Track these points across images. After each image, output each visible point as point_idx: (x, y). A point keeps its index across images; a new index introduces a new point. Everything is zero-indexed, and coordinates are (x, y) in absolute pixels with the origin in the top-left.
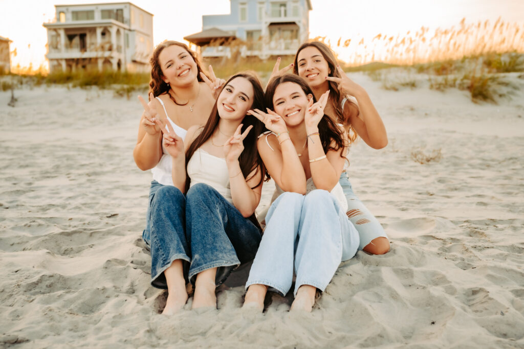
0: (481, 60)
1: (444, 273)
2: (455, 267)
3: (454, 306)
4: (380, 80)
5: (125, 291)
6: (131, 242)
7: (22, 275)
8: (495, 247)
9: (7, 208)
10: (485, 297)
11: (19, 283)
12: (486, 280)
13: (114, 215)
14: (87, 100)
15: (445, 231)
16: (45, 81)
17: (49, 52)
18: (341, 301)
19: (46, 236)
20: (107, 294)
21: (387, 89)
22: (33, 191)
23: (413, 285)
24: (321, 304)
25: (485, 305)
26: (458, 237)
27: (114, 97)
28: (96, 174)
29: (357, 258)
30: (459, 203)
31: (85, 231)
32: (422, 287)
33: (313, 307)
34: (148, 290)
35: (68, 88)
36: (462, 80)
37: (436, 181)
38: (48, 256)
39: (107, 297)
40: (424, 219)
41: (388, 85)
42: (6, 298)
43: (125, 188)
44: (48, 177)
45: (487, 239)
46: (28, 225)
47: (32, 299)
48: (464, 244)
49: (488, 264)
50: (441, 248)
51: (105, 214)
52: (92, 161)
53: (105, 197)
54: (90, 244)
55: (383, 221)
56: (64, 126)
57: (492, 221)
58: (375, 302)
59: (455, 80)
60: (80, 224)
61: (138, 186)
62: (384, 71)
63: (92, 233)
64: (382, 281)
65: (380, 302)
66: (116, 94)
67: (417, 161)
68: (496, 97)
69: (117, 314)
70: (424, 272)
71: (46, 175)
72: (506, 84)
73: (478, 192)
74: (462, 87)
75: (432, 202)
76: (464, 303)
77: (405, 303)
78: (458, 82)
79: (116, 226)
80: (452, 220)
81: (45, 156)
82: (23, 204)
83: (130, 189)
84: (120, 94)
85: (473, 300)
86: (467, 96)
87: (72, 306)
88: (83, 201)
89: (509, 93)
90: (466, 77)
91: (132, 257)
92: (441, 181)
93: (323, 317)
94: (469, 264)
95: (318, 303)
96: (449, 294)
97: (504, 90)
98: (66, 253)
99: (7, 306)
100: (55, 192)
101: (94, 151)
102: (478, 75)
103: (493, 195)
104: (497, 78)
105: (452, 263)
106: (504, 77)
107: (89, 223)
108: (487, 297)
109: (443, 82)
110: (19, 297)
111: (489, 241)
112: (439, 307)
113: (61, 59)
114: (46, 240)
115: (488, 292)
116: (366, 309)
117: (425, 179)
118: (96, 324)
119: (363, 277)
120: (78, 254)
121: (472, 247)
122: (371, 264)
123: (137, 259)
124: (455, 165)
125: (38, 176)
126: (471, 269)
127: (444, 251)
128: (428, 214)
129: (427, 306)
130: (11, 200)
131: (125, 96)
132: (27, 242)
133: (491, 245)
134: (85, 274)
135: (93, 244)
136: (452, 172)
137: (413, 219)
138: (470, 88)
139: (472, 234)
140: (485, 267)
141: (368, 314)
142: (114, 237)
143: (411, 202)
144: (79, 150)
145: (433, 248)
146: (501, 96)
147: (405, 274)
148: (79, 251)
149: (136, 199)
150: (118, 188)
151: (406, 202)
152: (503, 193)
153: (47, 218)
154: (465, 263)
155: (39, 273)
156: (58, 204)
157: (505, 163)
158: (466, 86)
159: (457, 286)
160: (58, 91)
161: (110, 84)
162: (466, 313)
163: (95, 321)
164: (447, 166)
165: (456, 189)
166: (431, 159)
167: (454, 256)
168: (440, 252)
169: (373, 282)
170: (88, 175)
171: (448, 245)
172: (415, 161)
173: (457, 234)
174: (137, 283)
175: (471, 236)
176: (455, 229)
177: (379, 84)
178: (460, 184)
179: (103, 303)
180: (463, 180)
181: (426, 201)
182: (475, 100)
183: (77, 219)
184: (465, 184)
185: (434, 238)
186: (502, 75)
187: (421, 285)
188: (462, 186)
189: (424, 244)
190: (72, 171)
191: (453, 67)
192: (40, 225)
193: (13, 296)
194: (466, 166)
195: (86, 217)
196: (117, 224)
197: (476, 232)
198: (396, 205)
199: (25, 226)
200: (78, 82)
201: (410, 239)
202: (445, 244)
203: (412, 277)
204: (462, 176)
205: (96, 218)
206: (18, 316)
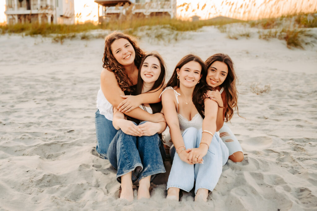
0: (293, 19)
1: (281, 176)
2: (288, 172)
3: (291, 200)
4: (226, 32)
5: (94, 185)
6: (89, 151)
7: (32, 174)
8: (311, 159)
9: (5, 125)
10: (309, 194)
11: (32, 180)
12: (308, 183)
13: (72, 131)
14: (35, 44)
15: (279, 146)
16: (7, 31)
17: (7, 10)
18: (223, 195)
19: (35, 146)
20: (84, 188)
21: (230, 38)
22: (16, 112)
23: (263, 184)
24: (212, 196)
25: (309, 199)
26: (288, 151)
27: (53, 42)
28: (52, 99)
29: (228, 165)
30: (285, 125)
31: (58, 143)
32: (270, 186)
33: (207, 198)
34: (107, 185)
35: (23, 36)
36: (281, 33)
37: (268, 108)
38: (41, 160)
39: (84, 189)
40: (265, 137)
41: (231, 36)
42: (26, 189)
43: (73, 111)
44: (22, 101)
45: (306, 153)
46: (23, 138)
47: (42, 191)
48: (292, 157)
49: (309, 172)
50: (277, 158)
51: (66, 130)
52: (46, 90)
53: (62, 116)
54: (63, 151)
55: (240, 138)
56: (23, 62)
57: (307, 139)
58: (243, 196)
59: (276, 33)
60: (53, 137)
61: (80, 109)
62: (228, 26)
63: (63, 144)
64: (245, 182)
65: (246, 196)
66: (54, 41)
67: (254, 92)
68: (303, 45)
69: (94, 201)
70: (269, 176)
71: (21, 100)
72: (311, 36)
73: (296, 117)
74: (280, 38)
75: (268, 124)
76: (296, 197)
77: (261, 197)
78: (278, 34)
79: (76, 140)
80: (282, 138)
81: (16, 85)
82: (14, 122)
83: (76, 112)
84: (56, 40)
85: (301, 195)
86: (284, 44)
87: (66, 195)
88: (50, 120)
89: (312, 41)
90: (283, 31)
91: (93, 162)
92: (271, 108)
93: (214, 205)
94: (296, 171)
95: (210, 196)
96: (286, 191)
97: (309, 40)
98: (49, 157)
99: (28, 194)
100: (30, 113)
101: (46, 82)
102: (292, 29)
103: (306, 119)
104: (305, 31)
105: (286, 170)
106: (309, 31)
107: (58, 136)
108: (310, 195)
109: (268, 34)
110: (34, 188)
111: (307, 154)
112: (282, 200)
113: (15, 15)
114: (36, 149)
115: (311, 191)
116: (239, 201)
117: (261, 106)
118: (83, 207)
119: (233, 179)
120: (56, 158)
121: (297, 159)
122: (236, 170)
123: (96, 164)
124: (279, 96)
125: (16, 100)
126: (298, 174)
127: (280, 161)
128: (266, 133)
129: (274, 199)
130: (5, 118)
131: (60, 41)
132: (25, 150)
133: (308, 157)
134: (68, 174)
135: (64, 151)
136: (278, 101)
137: (258, 137)
138: (286, 38)
139: (296, 149)
140: (307, 174)
141: (241, 204)
142: (76, 147)
143: (255, 124)
144: (36, 80)
145: (272, 158)
146: (306, 44)
147: (259, 176)
148: (57, 156)
149: (82, 119)
150: (68, 110)
151: (251, 124)
152: (312, 118)
153: (31, 132)
154: (293, 170)
155: (41, 173)
156: (35, 122)
157: (312, 95)
158: (283, 37)
159: (291, 186)
160: (16, 38)
161: (49, 33)
162: (298, 205)
163: (82, 205)
164: (274, 97)
165: (282, 115)
166: (264, 91)
167: (286, 165)
168: (278, 162)
169: (240, 182)
170: (47, 100)
171: (282, 157)
172: (253, 93)
173: (287, 149)
174: (99, 180)
175: (295, 150)
176: (284, 145)
177: (225, 35)
178: (284, 110)
179: (83, 193)
180: (285, 107)
181: (264, 123)
182: (289, 46)
183: (50, 134)
184: (287, 111)
185: (272, 151)
186: (308, 29)
187: (269, 184)
188: (285, 112)
189: (267, 156)
190: (36, 97)
191: (275, 23)
192: (29, 138)
193: (30, 188)
194: (286, 97)
195: (55, 132)
196: (76, 138)
197: (299, 148)
198: (245, 126)
199: (21, 138)
200: (28, 32)
201: (258, 152)
202: (280, 156)
203: (263, 178)
204: (284, 105)
205: (61, 133)
206: (36, 201)
